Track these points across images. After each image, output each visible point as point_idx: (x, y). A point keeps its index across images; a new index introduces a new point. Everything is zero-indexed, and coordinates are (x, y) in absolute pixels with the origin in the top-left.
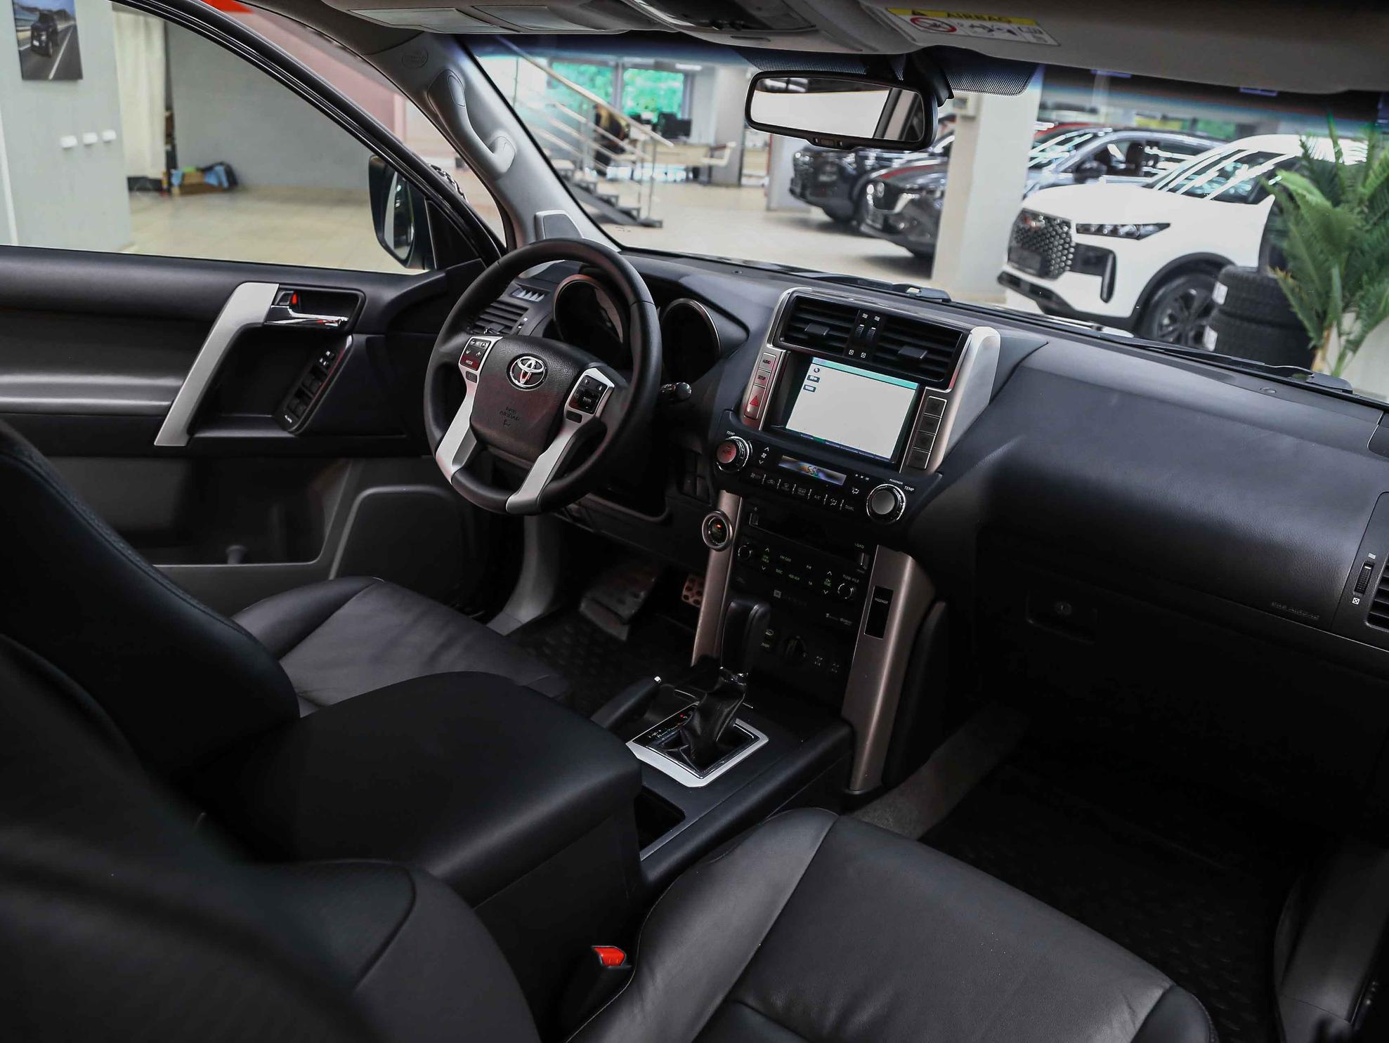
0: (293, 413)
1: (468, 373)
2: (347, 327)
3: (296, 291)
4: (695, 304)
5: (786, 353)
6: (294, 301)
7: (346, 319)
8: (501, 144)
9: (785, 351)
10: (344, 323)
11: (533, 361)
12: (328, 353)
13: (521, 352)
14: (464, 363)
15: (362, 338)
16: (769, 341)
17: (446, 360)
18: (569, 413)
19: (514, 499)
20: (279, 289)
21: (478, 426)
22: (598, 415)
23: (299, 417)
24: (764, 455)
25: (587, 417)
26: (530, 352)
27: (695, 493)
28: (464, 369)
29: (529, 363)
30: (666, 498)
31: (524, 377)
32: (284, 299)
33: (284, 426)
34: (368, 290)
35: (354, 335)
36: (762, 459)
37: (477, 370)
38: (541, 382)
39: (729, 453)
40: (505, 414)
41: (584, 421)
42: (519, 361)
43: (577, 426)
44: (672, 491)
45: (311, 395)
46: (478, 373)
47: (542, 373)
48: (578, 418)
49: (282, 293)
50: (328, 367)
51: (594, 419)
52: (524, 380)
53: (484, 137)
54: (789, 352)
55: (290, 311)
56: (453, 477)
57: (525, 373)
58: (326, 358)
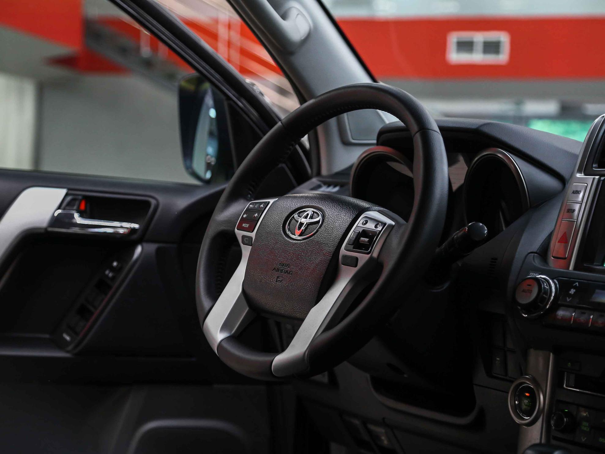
0: (72, 331)
1: (243, 237)
2: (135, 237)
3: (86, 198)
4: (501, 154)
5: (599, 180)
6: (83, 207)
7: (136, 226)
8: (293, 13)
9: (598, 177)
10: (133, 230)
11: (310, 211)
12: (115, 264)
13: (299, 205)
14: (240, 228)
15: (152, 247)
16: (580, 171)
17: (222, 228)
18: (345, 257)
19: (280, 359)
20: (67, 195)
21: (249, 291)
22: (375, 254)
23: (77, 334)
24: (572, 291)
25: (363, 258)
26: (308, 204)
27: (506, 375)
28: (239, 234)
29: (306, 214)
30: (475, 387)
31: (300, 228)
32: (70, 204)
33: (61, 345)
34: (162, 199)
35: (145, 245)
36: (570, 295)
37: (253, 231)
38: (317, 231)
39: (530, 291)
40: (278, 270)
41: (360, 264)
42: (296, 216)
43: (353, 271)
44: (481, 377)
45: (92, 309)
46: (253, 235)
47: (318, 222)
48: (354, 262)
49: (69, 198)
50: (113, 278)
51: (371, 258)
52: (298, 232)
53: (276, 7)
54: (602, 178)
55: (76, 215)
56: (220, 345)
57: (301, 224)
58: (112, 269)
